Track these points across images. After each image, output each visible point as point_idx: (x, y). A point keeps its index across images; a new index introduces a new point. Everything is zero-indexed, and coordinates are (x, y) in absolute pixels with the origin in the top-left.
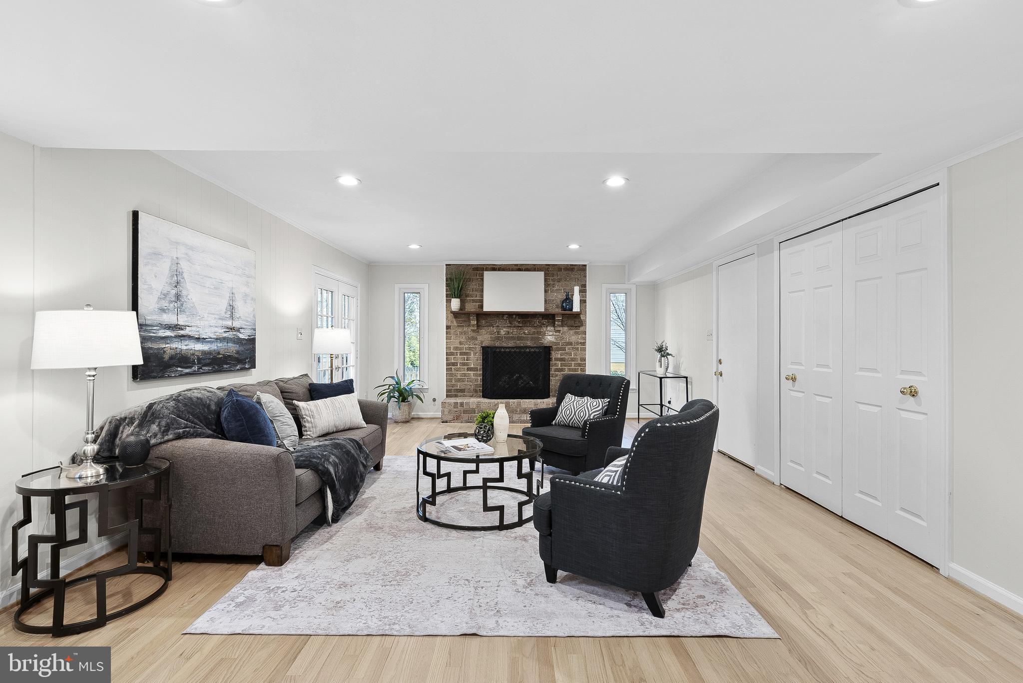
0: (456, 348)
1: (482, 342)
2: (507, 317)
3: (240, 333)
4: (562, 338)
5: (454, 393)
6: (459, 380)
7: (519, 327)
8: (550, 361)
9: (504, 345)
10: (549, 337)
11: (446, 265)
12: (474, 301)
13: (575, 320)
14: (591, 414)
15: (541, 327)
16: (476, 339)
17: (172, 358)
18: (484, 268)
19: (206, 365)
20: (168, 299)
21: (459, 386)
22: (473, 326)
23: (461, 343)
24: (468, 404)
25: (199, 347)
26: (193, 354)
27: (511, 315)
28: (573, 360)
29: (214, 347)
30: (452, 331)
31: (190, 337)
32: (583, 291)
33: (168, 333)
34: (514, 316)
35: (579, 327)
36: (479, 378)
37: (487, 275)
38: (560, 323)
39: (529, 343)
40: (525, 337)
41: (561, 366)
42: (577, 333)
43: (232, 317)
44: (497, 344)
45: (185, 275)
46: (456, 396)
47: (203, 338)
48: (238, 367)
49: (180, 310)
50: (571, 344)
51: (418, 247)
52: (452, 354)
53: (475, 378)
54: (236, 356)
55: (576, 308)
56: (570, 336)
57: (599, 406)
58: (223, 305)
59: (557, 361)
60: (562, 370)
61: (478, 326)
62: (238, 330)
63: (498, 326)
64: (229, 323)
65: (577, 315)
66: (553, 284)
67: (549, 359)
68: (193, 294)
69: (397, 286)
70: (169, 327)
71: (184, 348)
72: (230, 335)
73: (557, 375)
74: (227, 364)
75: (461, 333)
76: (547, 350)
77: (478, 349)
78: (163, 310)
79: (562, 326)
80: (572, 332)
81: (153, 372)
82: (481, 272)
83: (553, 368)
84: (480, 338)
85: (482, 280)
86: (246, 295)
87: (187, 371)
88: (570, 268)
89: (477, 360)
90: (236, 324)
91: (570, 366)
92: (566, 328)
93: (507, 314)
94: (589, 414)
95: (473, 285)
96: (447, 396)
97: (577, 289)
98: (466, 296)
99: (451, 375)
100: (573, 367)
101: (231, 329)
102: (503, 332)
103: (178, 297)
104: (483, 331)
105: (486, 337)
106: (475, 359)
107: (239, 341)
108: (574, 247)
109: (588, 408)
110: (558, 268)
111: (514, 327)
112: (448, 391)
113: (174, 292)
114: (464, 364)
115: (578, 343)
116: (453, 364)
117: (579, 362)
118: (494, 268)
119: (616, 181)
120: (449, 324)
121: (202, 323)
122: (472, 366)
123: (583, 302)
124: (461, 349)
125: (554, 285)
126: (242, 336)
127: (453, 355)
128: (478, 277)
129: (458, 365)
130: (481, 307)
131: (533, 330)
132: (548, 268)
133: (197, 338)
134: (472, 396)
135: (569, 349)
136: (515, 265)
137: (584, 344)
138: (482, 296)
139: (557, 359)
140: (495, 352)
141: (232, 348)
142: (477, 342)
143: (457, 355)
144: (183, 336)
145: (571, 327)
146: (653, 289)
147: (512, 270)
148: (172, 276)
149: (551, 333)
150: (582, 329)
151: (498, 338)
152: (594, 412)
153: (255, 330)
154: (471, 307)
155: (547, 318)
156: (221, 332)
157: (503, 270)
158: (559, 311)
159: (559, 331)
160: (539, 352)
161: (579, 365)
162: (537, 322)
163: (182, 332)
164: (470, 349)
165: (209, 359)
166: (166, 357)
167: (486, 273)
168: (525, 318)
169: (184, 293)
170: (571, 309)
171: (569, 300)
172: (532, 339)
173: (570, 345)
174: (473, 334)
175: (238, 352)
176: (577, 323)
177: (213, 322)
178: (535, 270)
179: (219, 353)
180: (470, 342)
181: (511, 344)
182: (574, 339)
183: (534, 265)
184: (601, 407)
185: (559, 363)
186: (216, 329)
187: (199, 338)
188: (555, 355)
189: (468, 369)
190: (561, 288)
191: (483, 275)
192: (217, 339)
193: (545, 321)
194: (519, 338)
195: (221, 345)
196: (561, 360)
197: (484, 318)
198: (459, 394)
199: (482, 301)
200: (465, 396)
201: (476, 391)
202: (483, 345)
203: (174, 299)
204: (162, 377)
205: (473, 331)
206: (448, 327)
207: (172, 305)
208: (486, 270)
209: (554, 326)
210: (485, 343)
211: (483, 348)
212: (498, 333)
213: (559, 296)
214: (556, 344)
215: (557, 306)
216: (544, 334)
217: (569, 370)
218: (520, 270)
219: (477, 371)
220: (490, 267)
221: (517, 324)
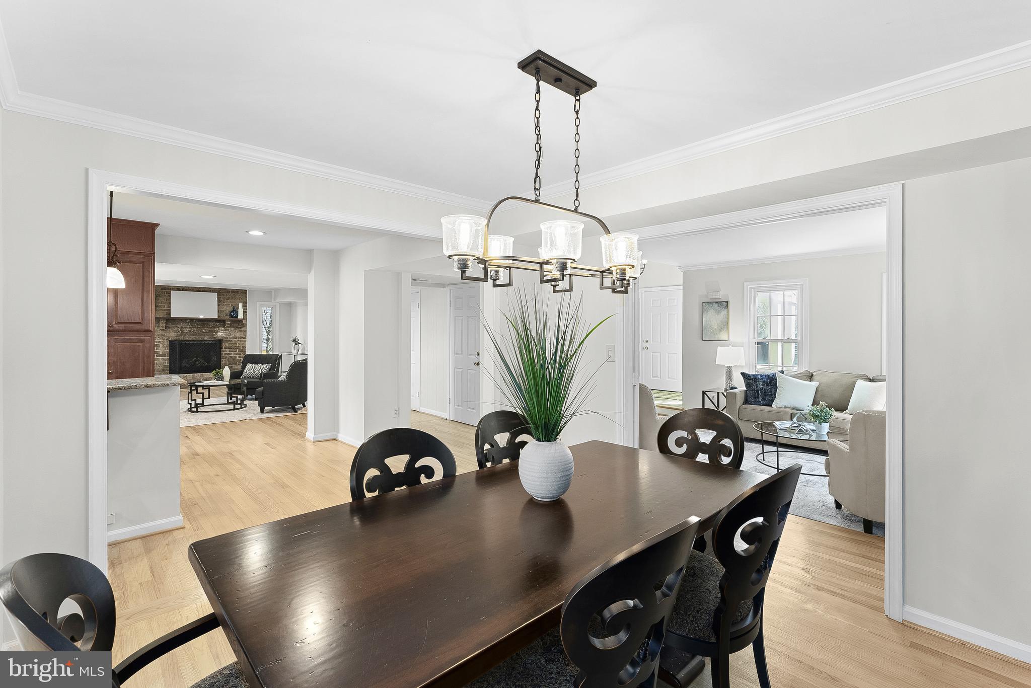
1: (169, 338)
4: (230, 335)
8: (221, 349)
9: (187, 339)
10: (221, 334)
12: (162, 310)
13: (239, 324)
15: (215, 328)
16: (164, 335)
18: (170, 288)
22: (162, 327)
27: (192, 320)
28: (237, 347)
32: (245, 306)
34: (195, 321)
36: (167, 362)
37: (173, 293)
38: (229, 325)
39: (206, 338)
40: (204, 335)
41: (229, 352)
42: (240, 331)
44: (182, 339)
50: (236, 338)
53: (164, 361)
55: (240, 316)
56: (236, 333)
57: (266, 367)
60: (229, 354)
61: (166, 327)
63: (182, 327)
65: (241, 320)
67: (221, 348)
73: (226, 358)
76: (220, 342)
77: (166, 342)
79: (230, 327)
80: (237, 331)
82: (168, 290)
83: (223, 353)
84: (167, 335)
85: (170, 296)
88: (236, 292)
89: (166, 349)
91: (235, 352)
92: (232, 329)
93: (188, 320)
94: (261, 371)
95: (162, 300)
97: (241, 305)
102: (185, 331)
104: (170, 330)
105: (172, 334)
106: (164, 349)
110: (228, 291)
111: (195, 327)
115: (241, 337)
118: (179, 289)
122: (161, 353)
123: (245, 312)
125: (224, 302)
128: (166, 295)
130: (169, 314)
131: (209, 330)
132: (220, 290)
134: (161, 374)
135: (235, 341)
136: (195, 287)
137: (245, 338)
138: (170, 307)
139: (226, 348)
140: (181, 344)
142: (165, 338)
145: (236, 328)
146: (290, 305)
147: (193, 290)
149: (222, 331)
150: (243, 329)
151: (181, 335)
152: (264, 370)
154: (162, 314)
155: (220, 322)
157: (186, 290)
158: (228, 317)
159: (228, 330)
160: (215, 344)
161: (242, 351)
162: (212, 324)
164: (159, 342)
168: (204, 322)
170: (237, 317)
171: (235, 310)
172: (208, 335)
174: (161, 332)
176: (241, 326)
178: (210, 292)
180: (159, 338)
181: (192, 338)
182: (238, 335)
183: (210, 288)
185: (228, 350)
188: (224, 345)
190: (229, 304)
191: (170, 293)
193: (218, 324)
194: (198, 335)
196: (229, 348)
197: (170, 321)
199: (169, 310)
201: (164, 370)
205: (162, 330)
208: (173, 290)
209: (224, 327)
210: (172, 338)
211: (170, 341)
212: (182, 331)
213: (228, 309)
214: (226, 338)
215: (227, 315)
216: (217, 332)
217: (235, 354)
218: (199, 291)
219: (165, 356)
220: (176, 288)
221: (197, 326)
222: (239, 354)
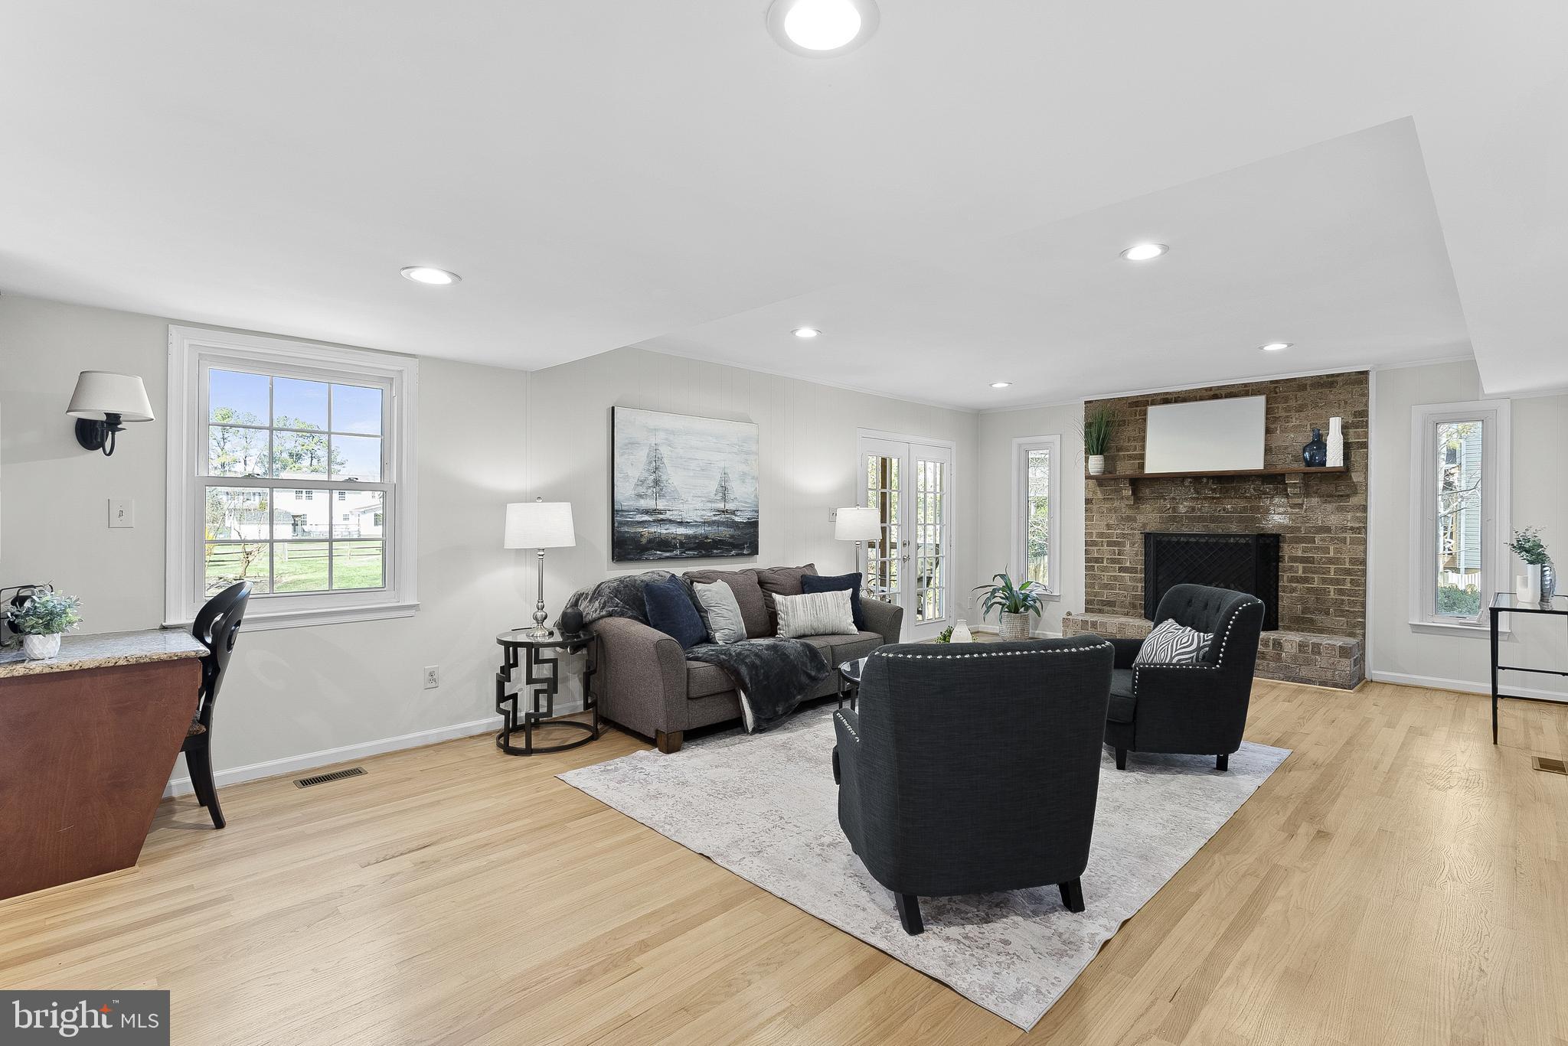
0: (1101, 535)
1: (1144, 525)
2: (1191, 482)
3: (736, 515)
4: (1308, 520)
5: (1096, 607)
6: (1106, 586)
7: (1214, 498)
8: (1279, 561)
9: (1185, 530)
10: (1277, 517)
11: (1086, 402)
12: (1130, 457)
13: (1334, 484)
14: (1175, 657)
15: (1261, 498)
16: (1134, 520)
17: (650, 541)
18: (1148, 401)
19: (689, 550)
20: (645, 485)
21: (1106, 595)
22: (1128, 499)
23: (1109, 526)
24: (1103, 624)
25: (681, 531)
26: (675, 538)
27: (1197, 478)
28: (1331, 561)
29: (701, 531)
30: (1095, 507)
31: (671, 521)
33: (646, 518)
34: (1205, 480)
35: (1348, 496)
36: (1140, 585)
38: (1300, 490)
39: (1234, 528)
40: (1226, 517)
41: (1304, 572)
42: (1340, 509)
43: (724, 499)
44: (1173, 529)
45: (665, 460)
46: (1100, 611)
47: (687, 522)
48: (733, 553)
49: (659, 495)
50: (1328, 530)
51: (1007, 385)
52: (1094, 544)
53: (1133, 584)
54: (731, 540)
55: (1334, 458)
56: (1325, 513)
57: (1191, 644)
58: (713, 486)
59: (1296, 561)
60: (1306, 580)
61: (1136, 498)
62: (733, 513)
63: (1174, 498)
64: (721, 506)
65: (1341, 475)
66: (1287, 417)
67: (1278, 559)
68: (674, 477)
69: (1016, 441)
70: (647, 512)
71: (665, 532)
72: (722, 518)
73: (1294, 590)
74: (717, 549)
75: (1110, 510)
76: (1272, 540)
77: (1139, 538)
78: (640, 496)
79: (1307, 495)
80: (1330, 507)
81: (629, 554)
82: (1143, 408)
83: (1285, 576)
84: (1141, 519)
85: (1145, 420)
86: (744, 474)
87: (668, 554)
88: (1327, 383)
89: (1137, 555)
90: (730, 506)
91: (1324, 573)
92: (1315, 501)
93: (1190, 477)
94: (1171, 656)
95: (1130, 431)
96: (1087, 610)
97: (1334, 423)
98: (1118, 451)
99: (1093, 577)
100: (1332, 575)
101: (723, 512)
102: (1182, 509)
103: (657, 482)
104: (1147, 507)
105: (1151, 517)
106: (1133, 553)
107: (735, 525)
108: (1275, 347)
109: (1172, 646)
110: (1299, 385)
111: (1205, 498)
112: (1087, 602)
113: (652, 477)
114: (1113, 561)
115: (1344, 529)
116: (1097, 560)
117: (1347, 566)
118: (1166, 399)
119: (1144, 252)
120: (1090, 496)
121: (686, 507)
122: (1128, 565)
124: (1108, 536)
125: (1287, 419)
126: (737, 519)
127: (1096, 545)
128: (1138, 417)
129: (1105, 562)
130: (1142, 466)
131: (1243, 504)
132: (1276, 387)
133: (679, 522)
134: (1127, 614)
135: (1323, 540)
136: (1206, 389)
137: (1364, 529)
138: (1143, 448)
139: (1294, 559)
141: (725, 532)
142: (1135, 525)
143: (1102, 546)
144: (662, 520)
145: (1328, 497)
147: (1202, 399)
148: (651, 462)
149: (1281, 510)
150: (1354, 500)
151: (1173, 519)
152: (1182, 654)
153: (757, 512)
154: (1125, 468)
155: (1270, 479)
156: (709, 515)
157: (1184, 400)
158: (1295, 466)
159: (1300, 506)
160: (1246, 544)
161: (1348, 572)
162: (1250, 489)
163: (661, 517)
164: (1124, 536)
165: (696, 543)
166: (644, 541)
167: (1151, 409)
168: (1227, 482)
169: (664, 478)
170: (1324, 463)
171: (1317, 444)
172: (1241, 520)
173: (1325, 532)
174: (1129, 512)
175: (732, 537)
176: (1343, 489)
177: (700, 505)
178: (1247, 394)
179: (707, 538)
180: (1124, 525)
181: (1198, 529)
182: (1334, 520)
183: (1245, 385)
184: (1194, 646)
185: (1300, 566)
186: (703, 513)
187: (682, 522)
188: (1287, 550)
189: (1121, 569)
190: (1305, 422)
191: (1145, 413)
192: (705, 523)
193: (1268, 488)
194: (1214, 519)
195: (710, 528)
196: (1303, 560)
197: (1142, 485)
198: (1106, 608)
199: (1142, 457)
200: (1114, 613)
201: (1134, 606)
202: (1147, 531)
203: (652, 484)
204: (639, 560)
205: (1128, 506)
206: (1088, 501)
207: (650, 491)
208: (1153, 403)
209: (1287, 496)
210: (1151, 528)
211: (1147, 536)
212: (1174, 509)
213: (1296, 439)
214: (1292, 530)
215: (1296, 459)
216: (1267, 511)
217: (1324, 581)
218: (1215, 397)
219: (1136, 572)
220: (1159, 398)
221: (1210, 494)
222: (1337, 582)
